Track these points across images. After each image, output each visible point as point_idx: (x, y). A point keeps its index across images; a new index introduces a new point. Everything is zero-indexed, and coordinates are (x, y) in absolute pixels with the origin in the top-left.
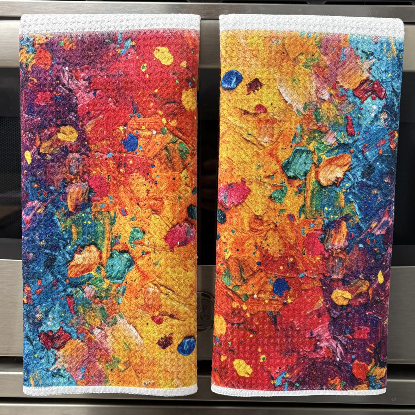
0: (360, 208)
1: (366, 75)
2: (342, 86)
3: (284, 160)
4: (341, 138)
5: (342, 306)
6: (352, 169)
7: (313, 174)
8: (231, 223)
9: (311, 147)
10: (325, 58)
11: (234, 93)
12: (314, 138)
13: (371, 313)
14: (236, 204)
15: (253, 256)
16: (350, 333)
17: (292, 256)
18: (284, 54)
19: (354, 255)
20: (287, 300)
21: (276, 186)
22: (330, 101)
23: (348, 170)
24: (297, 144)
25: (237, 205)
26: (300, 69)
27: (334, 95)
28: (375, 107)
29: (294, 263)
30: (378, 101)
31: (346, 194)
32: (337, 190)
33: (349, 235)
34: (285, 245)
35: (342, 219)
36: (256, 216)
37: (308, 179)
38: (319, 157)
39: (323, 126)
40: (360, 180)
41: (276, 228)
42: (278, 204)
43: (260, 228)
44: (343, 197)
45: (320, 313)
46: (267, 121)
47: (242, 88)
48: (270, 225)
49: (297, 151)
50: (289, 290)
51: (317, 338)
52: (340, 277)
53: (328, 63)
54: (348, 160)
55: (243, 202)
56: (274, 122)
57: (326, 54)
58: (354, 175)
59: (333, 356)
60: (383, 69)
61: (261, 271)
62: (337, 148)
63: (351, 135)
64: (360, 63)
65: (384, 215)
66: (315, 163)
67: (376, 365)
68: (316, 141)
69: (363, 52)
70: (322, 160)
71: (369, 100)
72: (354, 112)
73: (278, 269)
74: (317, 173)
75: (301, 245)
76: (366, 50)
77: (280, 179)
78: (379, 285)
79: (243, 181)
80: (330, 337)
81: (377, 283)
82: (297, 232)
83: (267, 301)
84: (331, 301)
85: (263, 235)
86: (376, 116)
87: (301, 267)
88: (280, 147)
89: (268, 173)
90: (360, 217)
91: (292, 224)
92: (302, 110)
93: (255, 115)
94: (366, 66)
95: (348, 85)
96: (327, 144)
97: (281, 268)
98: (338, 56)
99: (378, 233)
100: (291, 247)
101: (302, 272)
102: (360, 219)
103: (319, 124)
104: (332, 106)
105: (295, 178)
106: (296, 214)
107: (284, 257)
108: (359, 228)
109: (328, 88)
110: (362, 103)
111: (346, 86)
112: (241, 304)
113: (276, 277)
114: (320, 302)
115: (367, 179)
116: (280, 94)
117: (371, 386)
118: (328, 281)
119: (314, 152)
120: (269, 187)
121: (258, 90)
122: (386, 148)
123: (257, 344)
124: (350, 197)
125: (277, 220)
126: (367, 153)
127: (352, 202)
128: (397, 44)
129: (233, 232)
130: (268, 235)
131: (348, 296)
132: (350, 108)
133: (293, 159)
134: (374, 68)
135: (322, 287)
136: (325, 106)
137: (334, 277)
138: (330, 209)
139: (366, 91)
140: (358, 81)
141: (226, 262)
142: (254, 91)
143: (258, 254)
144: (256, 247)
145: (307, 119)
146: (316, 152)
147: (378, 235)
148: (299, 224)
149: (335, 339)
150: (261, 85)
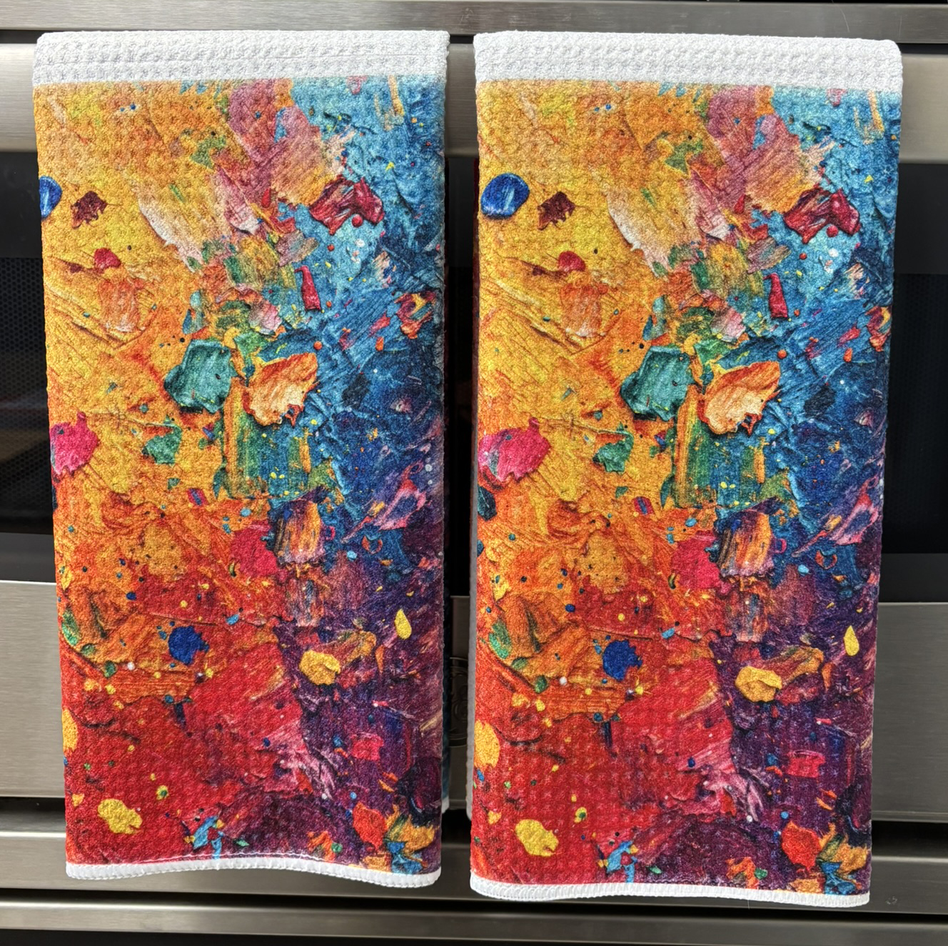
1: (813, 179)
2: (757, 207)
3: (624, 378)
4: (756, 325)
5: (761, 703)
6: (782, 394)
7: (693, 407)
8: (507, 519)
10: (718, 143)
11: (510, 226)
12: (695, 326)
14: (518, 475)
15: (557, 592)
17: (644, 591)
18: (624, 134)
20: (634, 687)
21: (608, 435)
22: (731, 241)
23: (774, 399)
24: (656, 341)
26: (662, 170)
28: (834, 253)
29: (649, 607)
30: (841, 238)
32: (749, 443)
35: (759, 507)
36: (563, 502)
37: (681, 419)
38: (705, 369)
39: (715, 298)
40: (800, 420)
41: (608, 529)
42: (613, 477)
43: (573, 529)
44: (762, 458)
45: (709, 719)
47: (527, 215)
49: (654, 355)
50: (639, 667)
51: (704, 773)
53: (725, 154)
54: (772, 374)
55: (535, 471)
57: (720, 134)
58: (787, 409)
60: (853, 166)
61: (576, 624)
62: (747, 347)
63: (780, 317)
64: (800, 153)
65: (858, 500)
66: (696, 384)
68: (700, 332)
69: (806, 125)
70: (712, 375)
71: (821, 236)
72: (786, 265)
73: (615, 621)
74: (702, 405)
75: (666, 567)
76: (814, 123)
79: (534, 425)
82: (656, 537)
83: (589, 691)
84: (736, 690)
85: (579, 545)
86: (837, 273)
87: (666, 615)
88: (616, 348)
89: (590, 406)
91: (645, 521)
92: (665, 263)
93: (558, 275)
94: (814, 158)
95: (773, 204)
96: (725, 338)
97: (621, 617)
98: (748, 137)
99: (845, 540)
100: (643, 570)
101: (669, 626)
103: (707, 294)
104: (735, 253)
105: (650, 416)
108: (800, 529)
109: (726, 212)
111: (768, 207)
112: (532, 698)
113: (608, 637)
114: (711, 695)
116: (616, 227)
118: (728, 648)
119: (695, 357)
120: (592, 439)
122: (861, 345)
123: (569, 786)
124: (779, 458)
125: (610, 512)
128: (886, 108)
129: (512, 539)
130: (590, 544)
132: (776, 256)
133: (646, 374)
134: (831, 162)
135: (715, 661)
136: (719, 252)
137: (743, 637)
138: (733, 486)
139: (814, 217)
140: (795, 194)
141: (497, 605)
142: (555, 222)
143: (568, 588)
144: (564, 571)
145: (678, 283)
146: (700, 357)
149: (744, 774)
150: (572, 207)
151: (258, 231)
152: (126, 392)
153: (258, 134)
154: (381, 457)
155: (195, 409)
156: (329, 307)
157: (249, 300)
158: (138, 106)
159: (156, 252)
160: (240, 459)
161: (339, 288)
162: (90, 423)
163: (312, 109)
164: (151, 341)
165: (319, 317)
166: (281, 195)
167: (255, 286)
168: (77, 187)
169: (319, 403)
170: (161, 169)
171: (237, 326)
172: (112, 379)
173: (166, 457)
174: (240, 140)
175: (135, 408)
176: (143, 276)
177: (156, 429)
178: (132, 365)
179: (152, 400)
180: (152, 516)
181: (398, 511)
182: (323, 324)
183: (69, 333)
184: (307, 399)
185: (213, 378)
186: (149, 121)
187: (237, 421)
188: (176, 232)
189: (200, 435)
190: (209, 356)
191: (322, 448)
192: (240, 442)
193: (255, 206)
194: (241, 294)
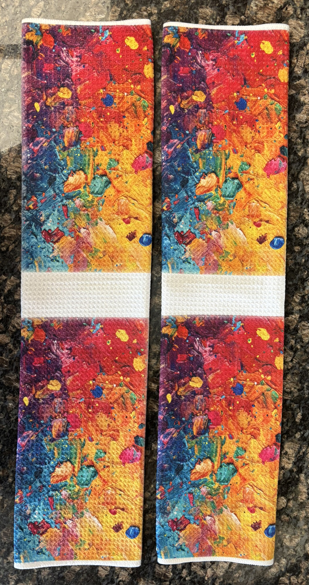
152: (123, 181)
153: (79, 256)
154: (44, 160)
155: (102, 176)
156: (59, 206)
157: (84, 208)
158: (115, 265)
159: (111, 223)
160: (89, 160)
161: (56, 211)
162: (134, 171)
164: (114, 196)
165: (63, 203)
166: (73, 239)
167: (82, 213)
168: (135, 242)
170: (109, 247)
171: (88, 201)
172: (127, 185)
173: (111, 161)
174: (85, 255)
175: (120, 176)
176: (116, 216)
177: (114, 169)
178: (120, 189)
179: (115, 178)
180: (117, 142)
181: (38, 143)
182: (62, 201)
183: (139, 198)
184: (67, 178)
185: (96, 185)
186: (112, 261)
187: (90, 171)
188: (105, 228)
189: (101, 167)
190: (97, 192)
191: (63, 163)
192: (89, 165)
193: (81, 236)
194: (87, 210)
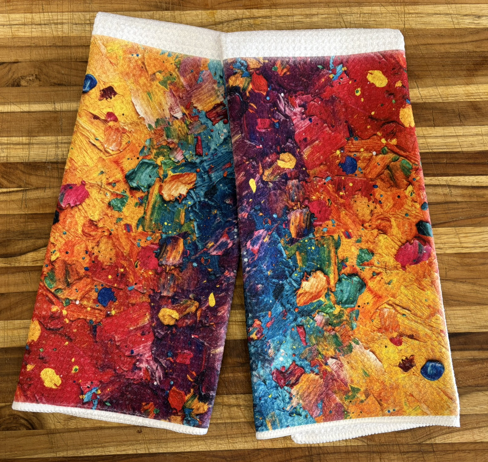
0: (199, 228)
9: (159, 162)
13: (196, 336)
16: (172, 357)
19: (187, 273)
25: (73, 207)
27: (187, 114)
31: (187, 212)
33: (184, 253)
34: (117, 255)
46: (117, 129)
48: (104, 232)
52: (170, 294)
56: (124, 131)
59: (151, 379)
67: (194, 396)
77: (121, 188)
78: (209, 307)
80: (151, 358)
81: (207, 305)
90: (197, 236)
102: (197, 238)
106: (134, 224)
107: (114, 267)
110: (214, 125)
115: (209, 199)
117: (186, 420)
121: (111, 98)
126: (212, 174)
127: (192, 220)
131: (176, 315)
147: (214, 255)
148: (135, 236)
151: (181, 118)
163: (216, 73)
169: (193, 195)
